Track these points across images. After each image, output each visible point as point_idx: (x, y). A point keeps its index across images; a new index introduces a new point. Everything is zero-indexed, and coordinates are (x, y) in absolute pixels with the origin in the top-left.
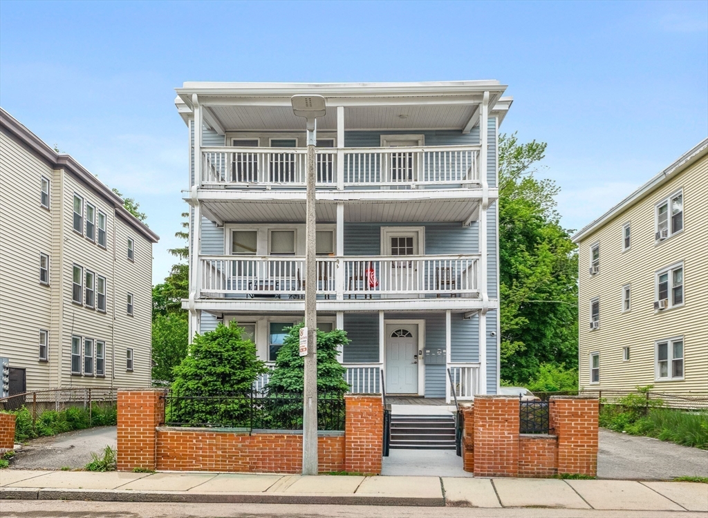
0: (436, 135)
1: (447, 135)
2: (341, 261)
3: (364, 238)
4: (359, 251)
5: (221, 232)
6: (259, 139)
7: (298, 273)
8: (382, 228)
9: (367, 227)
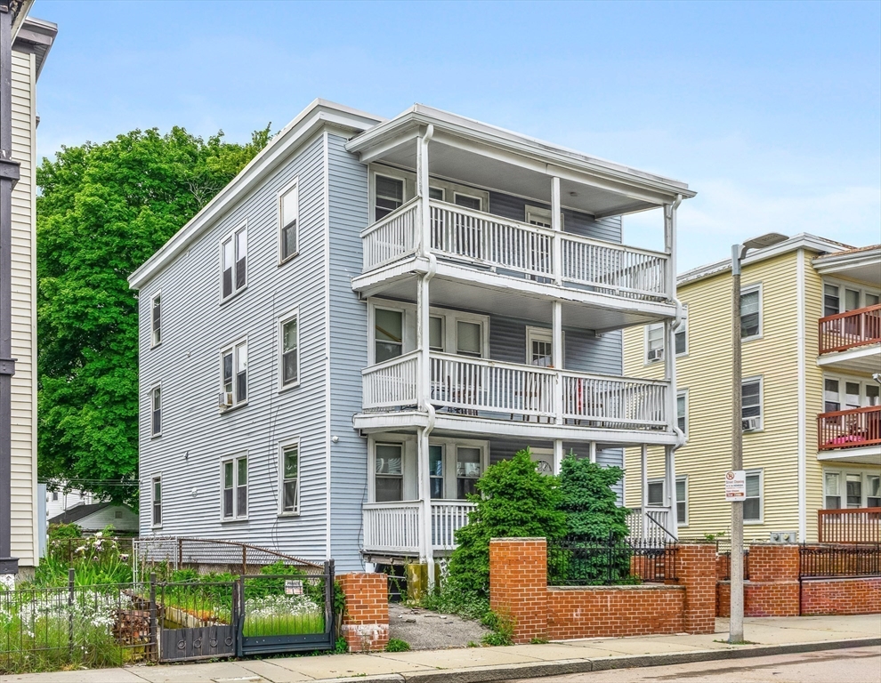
0: (574, 217)
1: (582, 219)
2: (560, 374)
3: (515, 339)
4: (506, 354)
5: (363, 308)
6: (404, 180)
7: (449, 377)
8: (527, 327)
9: (513, 323)
